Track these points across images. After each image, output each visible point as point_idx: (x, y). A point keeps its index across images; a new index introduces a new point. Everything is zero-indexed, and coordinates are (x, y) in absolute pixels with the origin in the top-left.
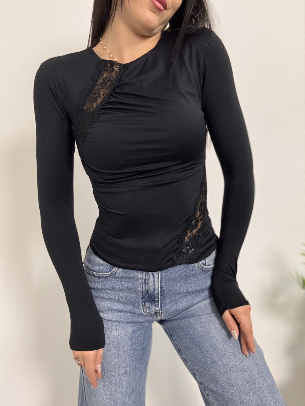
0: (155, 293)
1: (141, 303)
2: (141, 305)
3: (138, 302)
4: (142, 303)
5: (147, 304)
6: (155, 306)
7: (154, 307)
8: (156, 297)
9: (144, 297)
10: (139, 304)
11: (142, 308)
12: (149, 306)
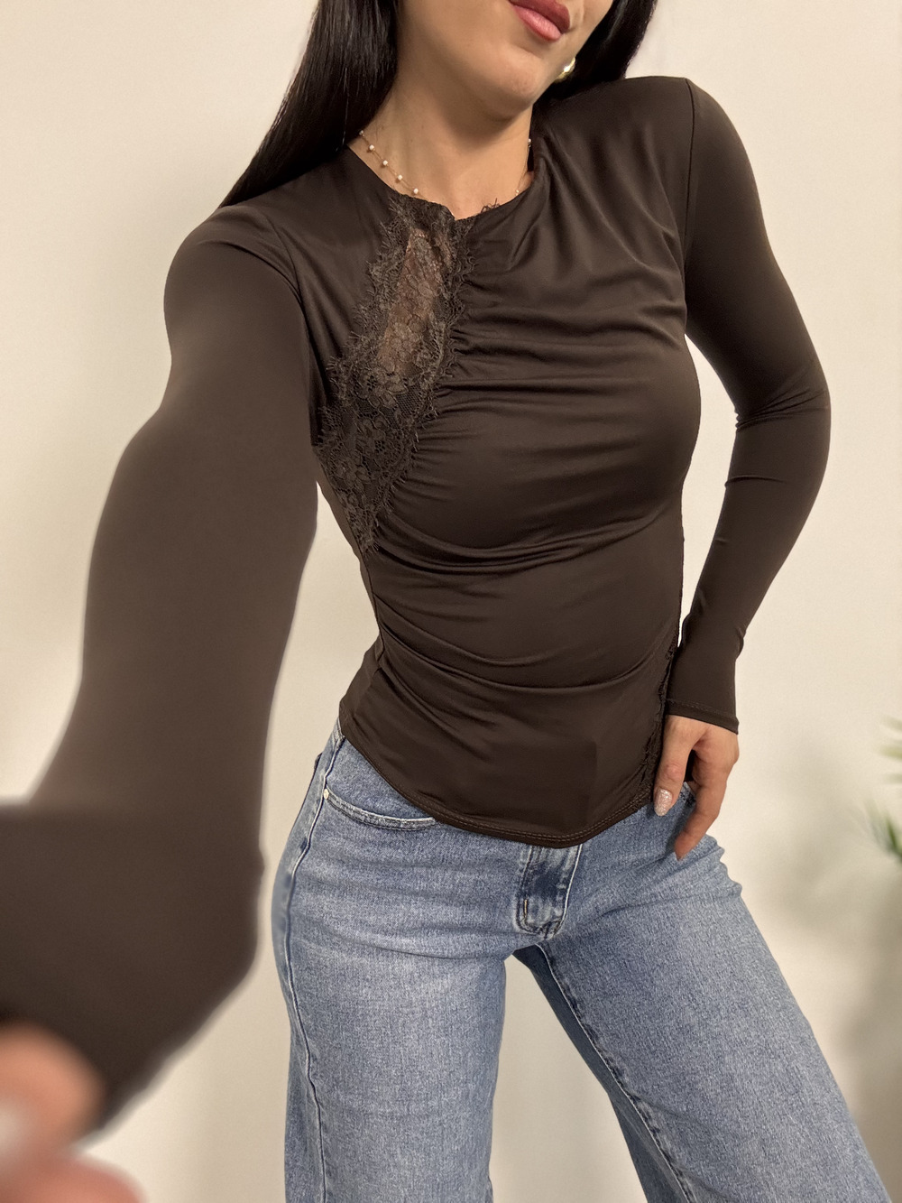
0: (564, 869)
1: (515, 898)
2: (514, 905)
3: (507, 896)
4: (518, 897)
5: (531, 899)
6: (554, 906)
7: (550, 909)
8: (561, 881)
9: (526, 882)
10: (509, 903)
11: (515, 912)
12: (538, 907)
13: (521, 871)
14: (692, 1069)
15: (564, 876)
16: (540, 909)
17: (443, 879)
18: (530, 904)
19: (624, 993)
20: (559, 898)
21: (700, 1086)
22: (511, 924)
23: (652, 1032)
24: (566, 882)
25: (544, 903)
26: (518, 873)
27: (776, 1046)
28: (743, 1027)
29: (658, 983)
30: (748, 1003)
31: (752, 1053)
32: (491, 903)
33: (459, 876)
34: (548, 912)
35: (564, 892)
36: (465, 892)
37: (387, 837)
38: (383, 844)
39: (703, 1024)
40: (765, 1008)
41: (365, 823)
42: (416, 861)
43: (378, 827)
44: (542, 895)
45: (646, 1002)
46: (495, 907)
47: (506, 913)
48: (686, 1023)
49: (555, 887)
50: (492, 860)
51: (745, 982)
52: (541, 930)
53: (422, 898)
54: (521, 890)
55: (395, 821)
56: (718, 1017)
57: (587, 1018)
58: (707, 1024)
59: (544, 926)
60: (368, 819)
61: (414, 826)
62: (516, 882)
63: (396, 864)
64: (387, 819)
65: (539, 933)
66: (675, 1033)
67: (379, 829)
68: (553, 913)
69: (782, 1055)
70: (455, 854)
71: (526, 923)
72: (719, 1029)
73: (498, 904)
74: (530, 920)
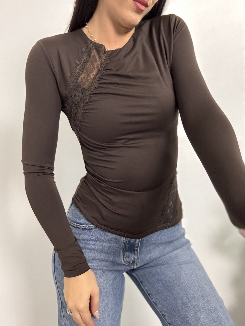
13: (123, 243)
14: (187, 316)
15: (136, 245)
16: (130, 256)
17: (99, 245)
18: (127, 255)
19: (165, 292)
20: (136, 252)
21: (189, 321)
22: (122, 261)
23: (174, 305)
24: (137, 247)
25: (131, 254)
26: (122, 244)
27: (213, 308)
28: (203, 303)
29: (175, 289)
30: (204, 295)
31: (206, 311)
32: (115, 253)
33: (104, 244)
34: (133, 257)
35: (137, 250)
36: (106, 249)
37: (82, 231)
38: (81, 234)
39: (190, 302)
40: (209, 296)
41: (76, 228)
42: (91, 239)
43: (80, 228)
44: (130, 252)
45: (172, 295)
46: (116, 254)
47: (119, 257)
48: (185, 302)
49: (134, 249)
50: (113, 239)
51: (203, 288)
52: (132, 264)
53: (93, 251)
54: (124, 250)
55: (85, 227)
56: (195, 300)
57: (153, 299)
58: (191, 302)
59: (132, 262)
60: (77, 226)
61: (90, 228)
62: (122, 247)
63: (85, 240)
64: (82, 226)
65: (131, 265)
66: (181, 305)
67: (80, 229)
68: (134, 257)
69: (215, 311)
70: (102, 237)
71: (126, 261)
72: (195, 304)
73: (117, 254)
74: (127, 260)
